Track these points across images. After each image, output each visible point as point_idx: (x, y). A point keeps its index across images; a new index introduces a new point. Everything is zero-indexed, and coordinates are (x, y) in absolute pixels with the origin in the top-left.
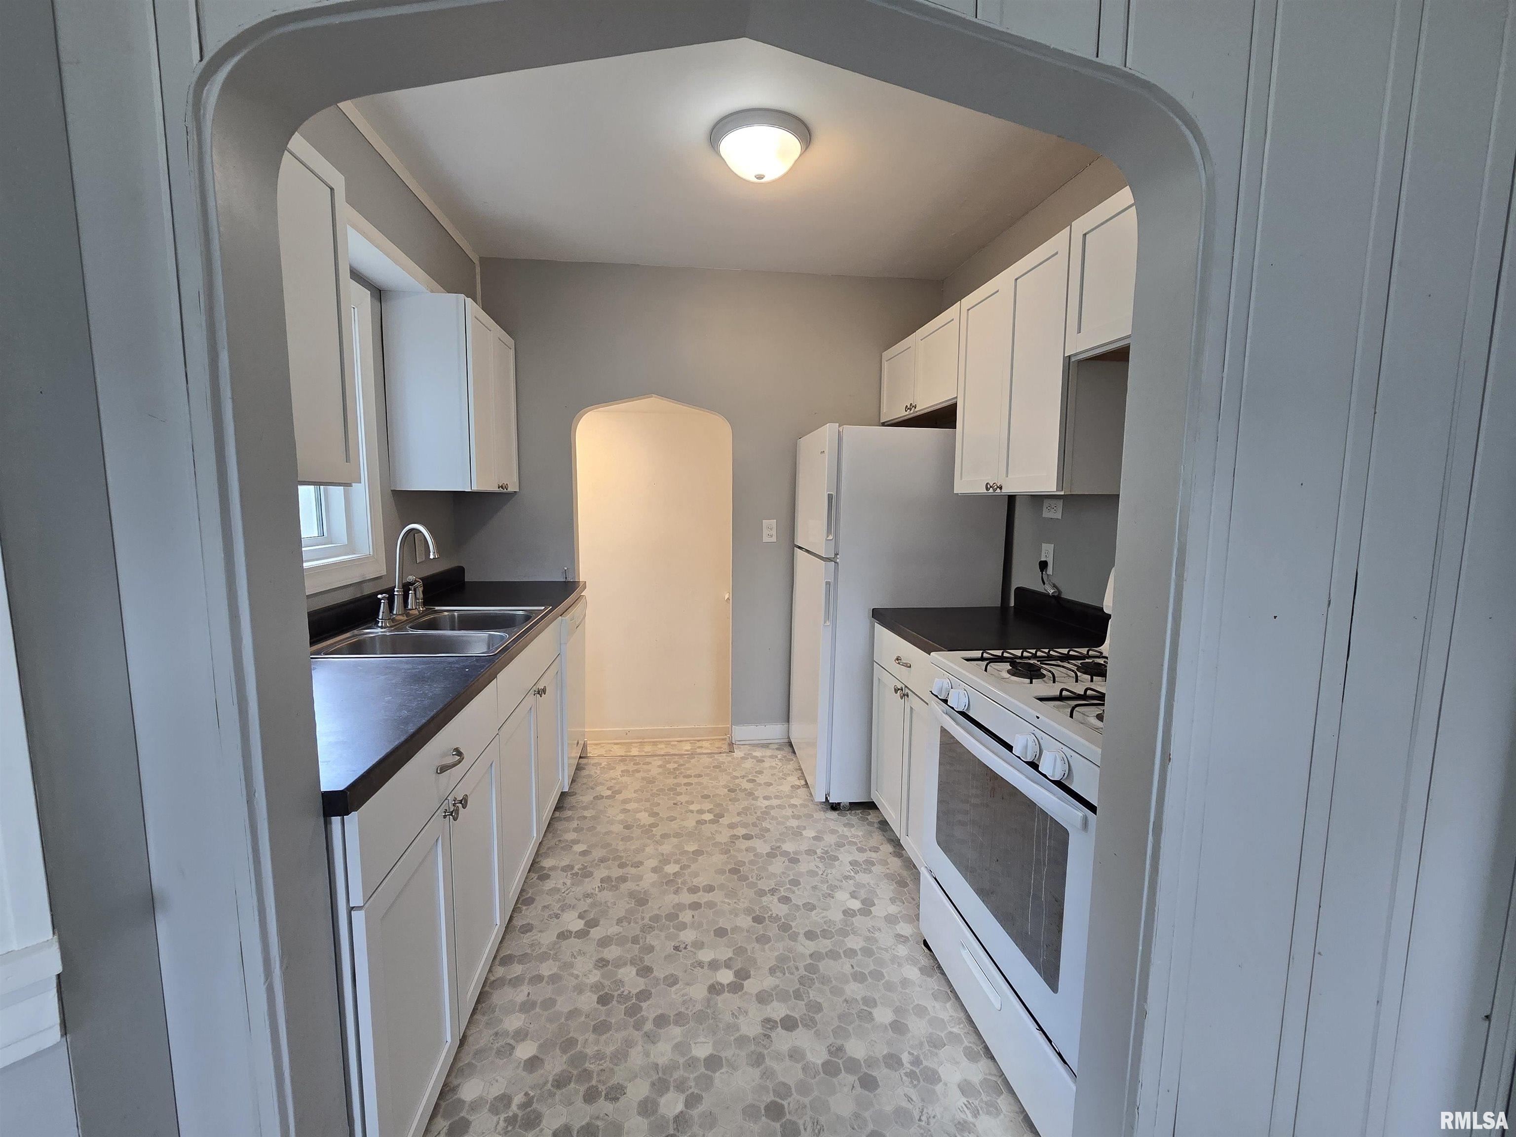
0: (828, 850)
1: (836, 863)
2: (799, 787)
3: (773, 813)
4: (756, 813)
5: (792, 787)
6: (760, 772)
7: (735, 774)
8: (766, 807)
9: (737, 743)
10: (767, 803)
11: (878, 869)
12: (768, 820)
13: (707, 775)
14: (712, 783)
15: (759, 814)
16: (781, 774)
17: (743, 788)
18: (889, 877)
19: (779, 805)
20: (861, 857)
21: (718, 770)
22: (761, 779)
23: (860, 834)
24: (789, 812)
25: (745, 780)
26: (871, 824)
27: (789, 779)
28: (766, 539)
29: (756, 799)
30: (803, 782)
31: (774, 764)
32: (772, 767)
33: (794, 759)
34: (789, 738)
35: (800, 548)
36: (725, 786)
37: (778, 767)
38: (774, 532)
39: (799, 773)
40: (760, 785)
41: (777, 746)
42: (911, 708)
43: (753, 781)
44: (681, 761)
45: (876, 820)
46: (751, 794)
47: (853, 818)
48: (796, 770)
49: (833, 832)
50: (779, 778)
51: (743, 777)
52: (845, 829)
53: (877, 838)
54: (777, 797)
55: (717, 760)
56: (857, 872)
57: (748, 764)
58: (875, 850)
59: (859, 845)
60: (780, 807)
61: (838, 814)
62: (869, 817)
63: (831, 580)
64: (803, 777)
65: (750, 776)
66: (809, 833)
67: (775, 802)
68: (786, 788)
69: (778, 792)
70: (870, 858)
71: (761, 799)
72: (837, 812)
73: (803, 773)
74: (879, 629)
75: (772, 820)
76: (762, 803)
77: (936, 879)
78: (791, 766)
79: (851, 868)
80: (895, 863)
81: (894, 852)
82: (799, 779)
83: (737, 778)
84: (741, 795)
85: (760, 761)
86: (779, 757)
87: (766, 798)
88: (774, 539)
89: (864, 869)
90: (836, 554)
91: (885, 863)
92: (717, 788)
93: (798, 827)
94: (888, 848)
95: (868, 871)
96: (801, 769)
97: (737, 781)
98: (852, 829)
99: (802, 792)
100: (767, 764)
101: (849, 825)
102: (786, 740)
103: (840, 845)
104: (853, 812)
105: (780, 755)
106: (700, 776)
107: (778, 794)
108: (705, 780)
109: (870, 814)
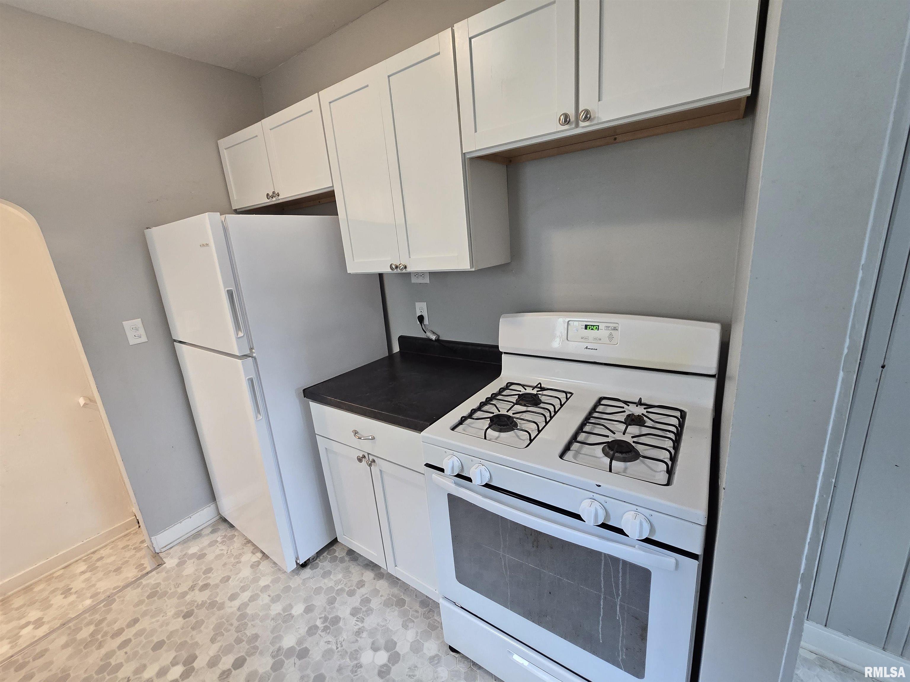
0: (325, 615)
1: (341, 624)
2: (258, 563)
3: (249, 611)
4: (232, 625)
5: (252, 566)
6: (209, 570)
7: (180, 590)
8: (239, 609)
9: (163, 550)
10: (237, 603)
11: (375, 603)
12: (250, 624)
13: (145, 614)
14: (158, 621)
15: (236, 623)
16: (232, 559)
17: (200, 603)
18: (387, 604)
19: (251, 597)
20: (355, 601)
21: (156, 598)
22: (215, 578)
23: (340, 576)
24: (264, 599)
25: (196, 591)
26: (342, 560)
27: (244, 559)
28: (132, 341)
29: (221, 607)
30: (259, 555)
31: (218, 552)
32: (219, 557)
33: (236, 534)
34: (219, 514)
35: (181, 342)
36: (176, 615)
37: (225, 553)
38: (142, 331)
39: (250, 548)
40: (217, 586)
41: (210, 529)
42: (381, 471)
43: (205, 586)
44: (97, 617)
45: (344, 554)
46: (213, 605)
47: (325, 564)
48: (245, 544)
49: (318, 591)
50: (233, 566)
51: (192, 588)
52: (326, 581)
53: (355, 570)
54: (244, 589)
55: (148, 585)
56: (362, 620)
57: (190, 569)
58: (361, 584)
59: (347, 589)
60: (253, 598)
61: (310, 568)
62: (337, 554)
63: (253, 376)
64: (256, 549)
65: (199, 582)
66: (298, 609)
67: (245, 596)
68: (246, 572)
69: (241, 582)
70: (363, 596)
71: (228, 604)
72: (309, 566)
73: (254, 545)
74: (315, 406)
75: (253, 621)
76: (232, 607)
77: (462, 607)
78: (237, 543)
79: (355, 619)
80: (382, 585)
81: (376, 575)
82: (254, 554)
83: (184, 594)
84: (202, 614)
85: (201, 556)
86: (219, 539)
87: (233, 597)
88: (144, 339)
89: (366, 611)
90: (251, 349)
91: (376, 592)
92: (167, 624)
93: (284, 610)
94: (369, 575)
95: (370, 611)
96: (249, 542)
97: (188, 598)
98: (332, 577)
99: (265, 566)
100: (210, 557)
101: (326, 574)
102: (218, 517)
103: (331, 601)
104: (321, 557)
105: (218, 536)
106: (136, 621)
107: (242, 585)
108: (145, 624)
109: (335, 551)
